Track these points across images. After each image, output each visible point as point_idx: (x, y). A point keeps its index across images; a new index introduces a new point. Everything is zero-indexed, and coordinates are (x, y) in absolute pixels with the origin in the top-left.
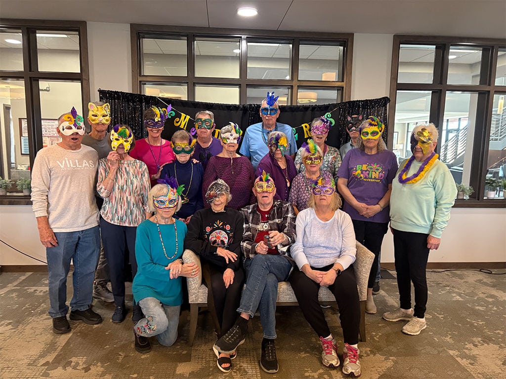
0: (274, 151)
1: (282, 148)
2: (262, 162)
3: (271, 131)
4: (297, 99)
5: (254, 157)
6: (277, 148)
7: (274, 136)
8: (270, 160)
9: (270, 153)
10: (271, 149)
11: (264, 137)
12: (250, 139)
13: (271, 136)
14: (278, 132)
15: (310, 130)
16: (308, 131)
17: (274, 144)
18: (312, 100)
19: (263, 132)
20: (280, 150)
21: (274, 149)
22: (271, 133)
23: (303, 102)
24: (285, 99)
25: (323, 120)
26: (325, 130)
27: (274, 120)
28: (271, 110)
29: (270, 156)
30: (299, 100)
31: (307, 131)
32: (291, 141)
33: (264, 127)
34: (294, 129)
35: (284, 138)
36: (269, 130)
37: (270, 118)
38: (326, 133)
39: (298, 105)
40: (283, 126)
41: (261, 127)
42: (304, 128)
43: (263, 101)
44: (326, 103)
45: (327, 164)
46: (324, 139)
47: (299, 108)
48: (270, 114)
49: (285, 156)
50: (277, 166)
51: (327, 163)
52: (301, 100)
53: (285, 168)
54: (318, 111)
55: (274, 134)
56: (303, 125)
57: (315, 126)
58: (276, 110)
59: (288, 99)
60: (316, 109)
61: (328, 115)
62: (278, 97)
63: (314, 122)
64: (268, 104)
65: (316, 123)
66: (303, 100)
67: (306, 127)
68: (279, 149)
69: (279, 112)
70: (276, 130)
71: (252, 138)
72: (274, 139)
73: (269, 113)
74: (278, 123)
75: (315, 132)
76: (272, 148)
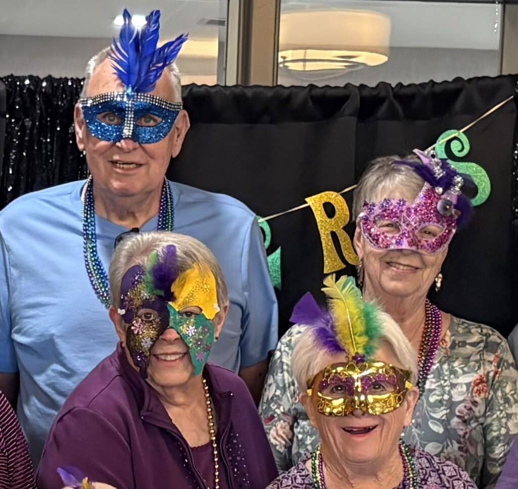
0: (146, 343)
1: (189, 330)
4: (276, 49)
6: (164, 326)
7: (147, 262)
9: (122, 356)
10: (129, 333)
16: (343, 236)
17: (146, 304)
18: (363, 58)
20: (182, 339)
21: (145, 334)
23: (310, 67)
24: (210, 48)
25: (424, 172)
27: (158, 170)
28: (142, 112)
29: (125, 371)
30: (289, 54)
31: (333, 234)
32: (247, 287)
33: (99, 206)
34: (261, 220)
35: (202, 275)
36: (128, 224)
37: (137, 157)
38: (440, 243)
39: (283, 81)
40: (213, 203)
41: (79, 206)
42: (320, 215)
43: (92, 63)
45: (445, 423)
46: (431, 276)
48: (135, 137)
49: (207, 373)
50: (163, 431)
51: (441, 413)
53: (204, 440)
55: (148, 248)
56: (314, 202)
57: (378, 199)
58: (168, 114)
61: (455, 147)
63: (371, 178)
64: (125, 77)
65: (388, 183)
67: (330, 210)
68: (171, 334)
70: (165, 224)
72: (149, 277)
73: (127, 132)
75: (375, 239)
76: (137, 326)
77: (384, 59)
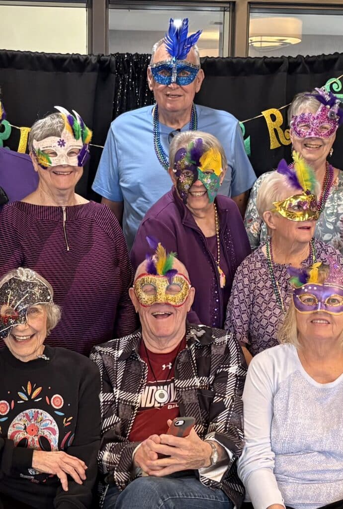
0: (186, 187)
1: (208, 181)
2: (152, 217)
3: (179, 130)
4: (248, 37)
5: (134, 206)
6: (195, 179)
7: (188, 146)
8: (173, 214)
9: (174, 193)
10: (178, 182)
11: (160, 147)
12: (120, 152)
13: (179, 143)
14: (197, 135)
15: (285, 126)
16: (280, 131)
17: (187, 168)
18: (290, 40)
19: (157, 134)
20: (204, 186)
21: (186, 182)
22: (178, 137)
23: (264, 44)
24: (215, 35)
25: (320, 99)
26: (327, 125)
27: (189, 98)
28: (181, 70)
29: (176, 201)
30: (254, 39)
31: (275, 130)
32: (234, 157)
33: (161, 119)
34: (240, 123)
35: (214, 153)
36: (175, 127)
37: (179, 92)
38: (332, 132)
39: (252, 54)
40: (213, 115)
41: (151, 118)
42: (269, 121)
43: (155, 46)
44: (329, 51)
45: (334, 224)
46: (327, 150)
47: (254, 63)
48: (177, 82)
49: (216, 201)
50: (193, 230)
51: (332, 219)
52: (259, 39)
53: (212, 234)
54: (304, 72)
55: (188, 139)
56: (266, 114)
57: (298, 114)
58: (193, 71)
59: (222, 35)
60: (299, 69)
61: (335, 87)
62: (199, 33)
63: (295, 103)
64: (172, 52)
65: (302, 105)
66: (264, 38)
67: (273, 118)
68: (199, 183)
69: (201, 75)
70: (193, 127)
71: (125, 151)
72: (189, 155)
73: (174, 79)
74: (198, 108)
75: (299, 134)
76: (182, 178)
77: (300, 41)
